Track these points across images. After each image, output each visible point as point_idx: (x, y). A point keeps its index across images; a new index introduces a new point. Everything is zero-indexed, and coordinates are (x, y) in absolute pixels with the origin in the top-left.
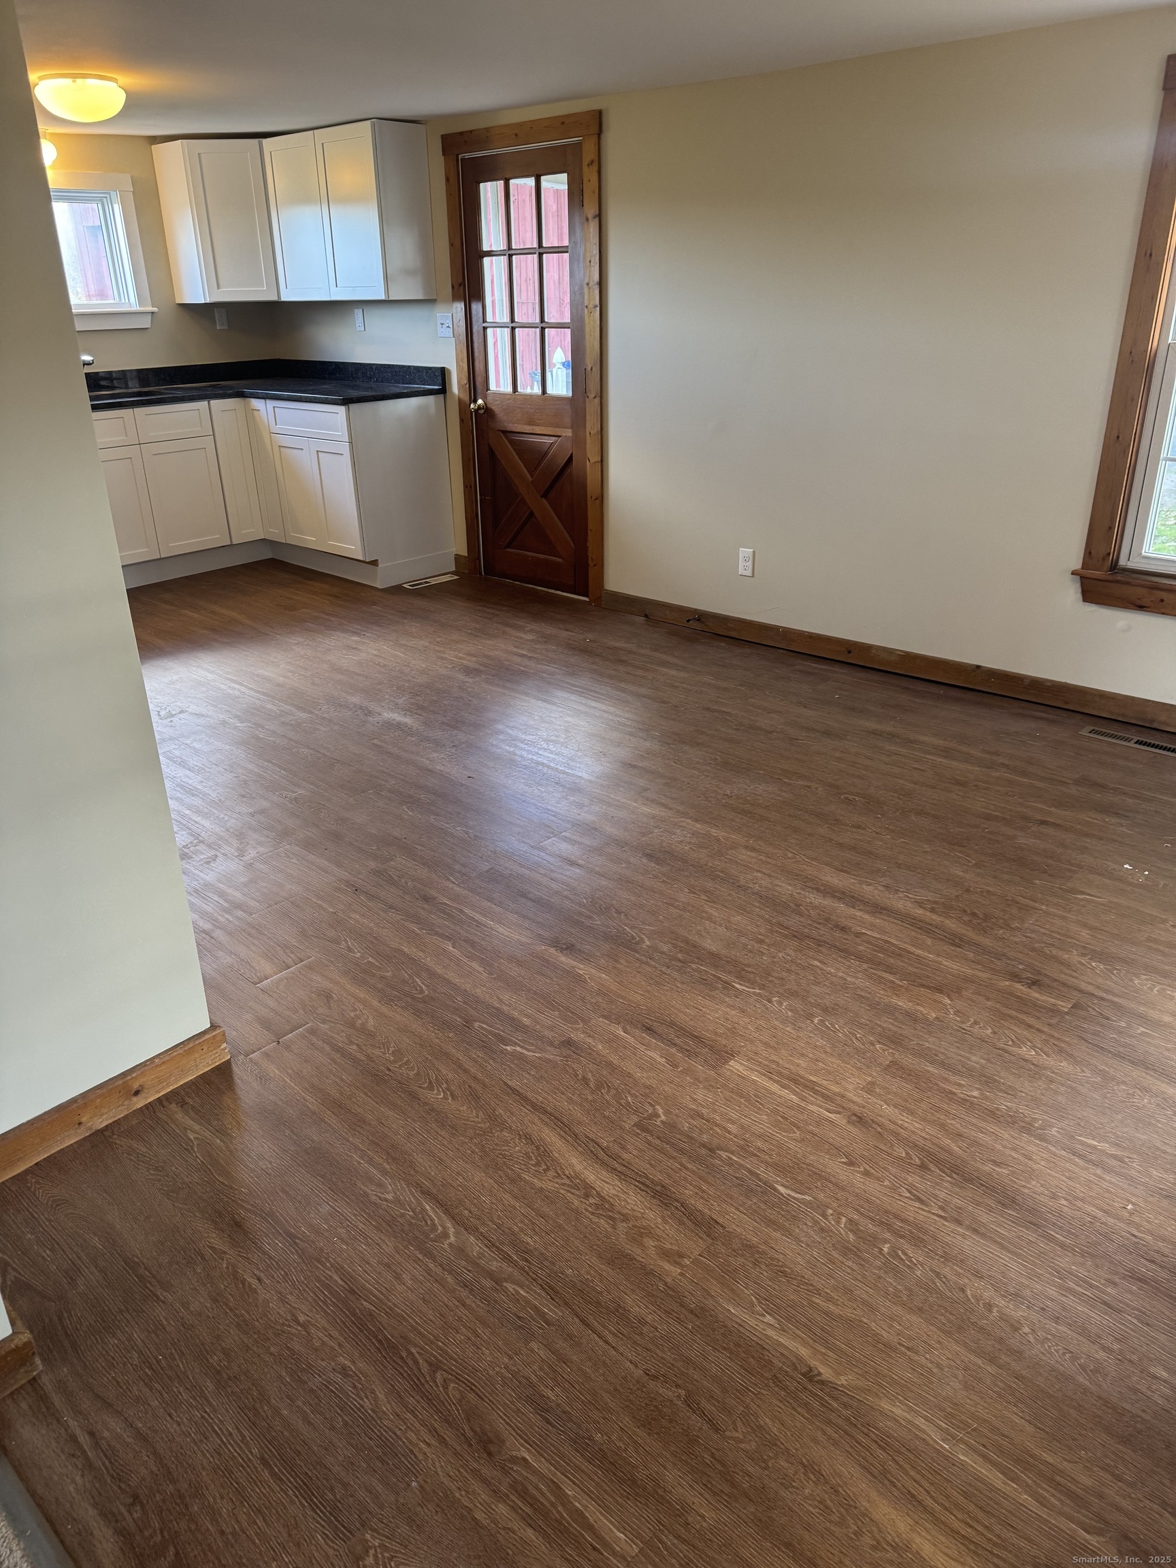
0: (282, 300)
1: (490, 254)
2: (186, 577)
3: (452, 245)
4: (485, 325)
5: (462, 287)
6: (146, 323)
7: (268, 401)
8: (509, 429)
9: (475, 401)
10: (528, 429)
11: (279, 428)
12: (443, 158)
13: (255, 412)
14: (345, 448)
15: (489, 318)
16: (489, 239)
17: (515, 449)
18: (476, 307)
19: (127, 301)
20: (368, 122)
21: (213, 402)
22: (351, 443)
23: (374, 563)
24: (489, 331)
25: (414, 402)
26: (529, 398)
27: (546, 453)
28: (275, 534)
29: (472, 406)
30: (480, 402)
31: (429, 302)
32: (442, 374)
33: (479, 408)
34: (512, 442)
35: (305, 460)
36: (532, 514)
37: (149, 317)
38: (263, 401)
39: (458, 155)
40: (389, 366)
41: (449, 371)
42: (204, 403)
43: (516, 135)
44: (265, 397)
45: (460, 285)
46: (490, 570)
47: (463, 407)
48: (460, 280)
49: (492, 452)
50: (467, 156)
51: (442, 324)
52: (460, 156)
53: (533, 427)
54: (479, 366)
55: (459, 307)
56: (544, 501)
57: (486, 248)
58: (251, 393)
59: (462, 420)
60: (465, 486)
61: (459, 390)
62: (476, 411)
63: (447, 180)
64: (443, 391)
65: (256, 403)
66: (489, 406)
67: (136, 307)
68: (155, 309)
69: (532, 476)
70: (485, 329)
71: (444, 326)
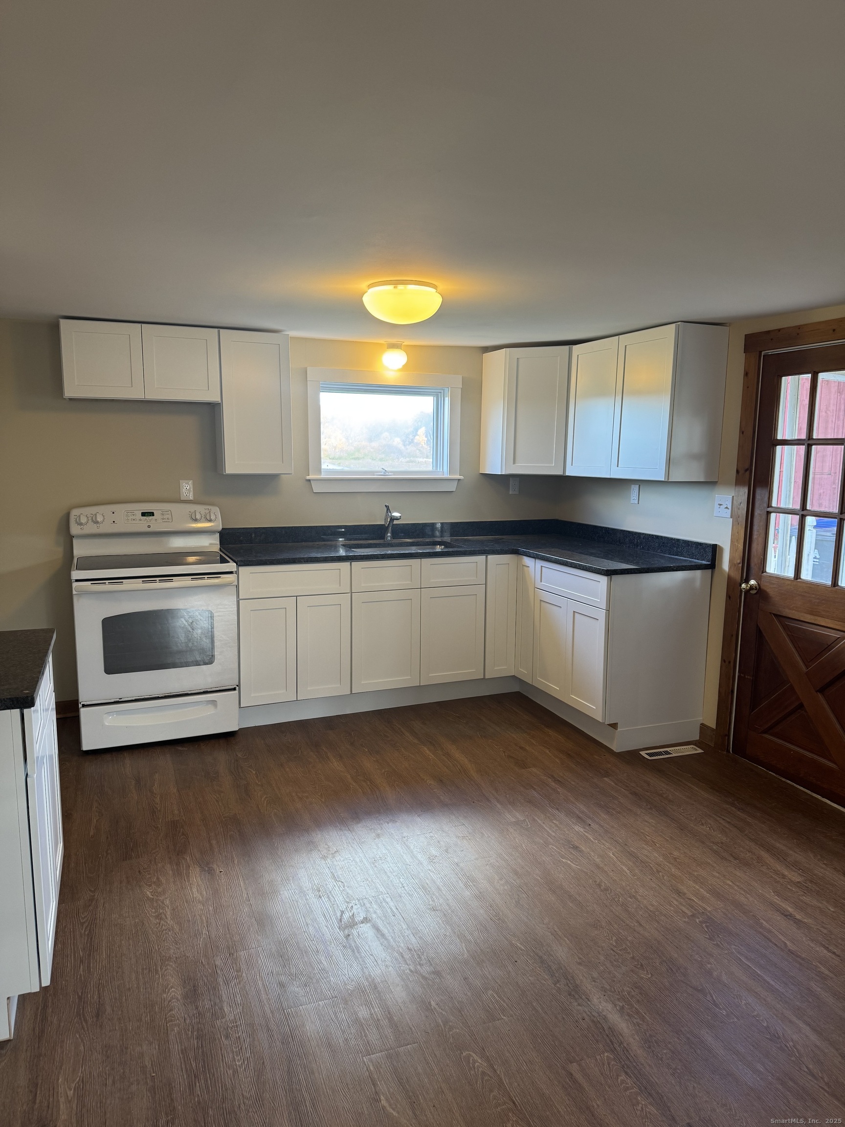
0: (567, 474)
1: (784, 442)
2: (439, 704)
3: (742, 432)
4: (769, 509)
5: (748, 472)
6: (452, 487)
7: (537, 561)
8: (784, 614)
9: (747, 581)
10: (808, 618)
11: (544, 584)
12: (743, 356)
13: (525, 568)
14: (602, 615)
15: (774, 504)
16: (784, 429)
17: (788, 635)
18: (760, 493)
19: (441, 470)
20: (674, 325)
21: (490, 557)
22: (608, 610)
23: (614, 726)
24: (773, 516)
25: (680, 575)
26: (812, 587)
27: (829, 647)
28: (524, 673)
29: (744, 586)
30: (752, 582)
31: (710, 483)
32: (714, 550)
33: (751, 588)
34: (786, 628)
35: (561, 617)
36: (801, 706)
37: (456, 483)
38: (533, 560)
39: (761, 352)
40: (657, 537)
41: (721, 549)
42: (482, 558)
43: (834, 330)
44: (536, 557)
45: (746, 470)
46: (740, 748)
47: (732, 586)
48: (747, 466)
49: (759, 632)
50: (770, 352)
51: (720, 505)
52: (763, 353)
53: (816, 618)
54: (756, 547)
55: (743, 492)
56: (820, 695)
57: (780, 437)
58: (524, 552)
59: (729, 597)
60: (723, 660)
61: (730, 568)
62: (747, 592)
63: (746, 374)
64: (712, 565)
65: (527, 561)
66: (762, 587)
67: (447, 476)
68: (462, 477)
69: (807, 667)
70: (769, 513)
71: (723, 507)
